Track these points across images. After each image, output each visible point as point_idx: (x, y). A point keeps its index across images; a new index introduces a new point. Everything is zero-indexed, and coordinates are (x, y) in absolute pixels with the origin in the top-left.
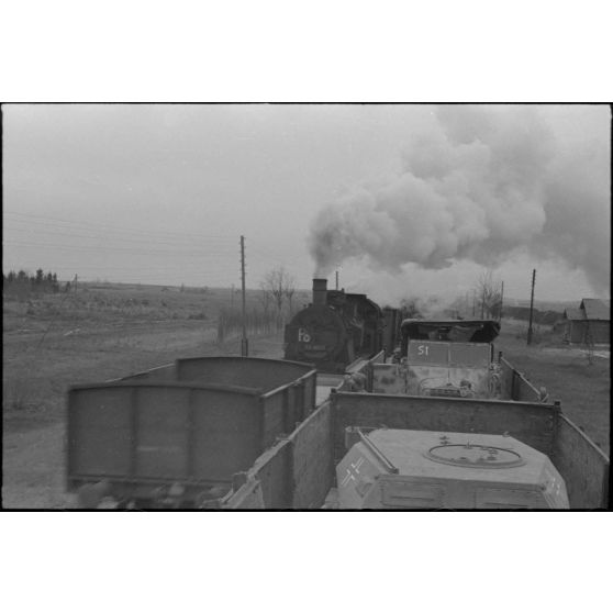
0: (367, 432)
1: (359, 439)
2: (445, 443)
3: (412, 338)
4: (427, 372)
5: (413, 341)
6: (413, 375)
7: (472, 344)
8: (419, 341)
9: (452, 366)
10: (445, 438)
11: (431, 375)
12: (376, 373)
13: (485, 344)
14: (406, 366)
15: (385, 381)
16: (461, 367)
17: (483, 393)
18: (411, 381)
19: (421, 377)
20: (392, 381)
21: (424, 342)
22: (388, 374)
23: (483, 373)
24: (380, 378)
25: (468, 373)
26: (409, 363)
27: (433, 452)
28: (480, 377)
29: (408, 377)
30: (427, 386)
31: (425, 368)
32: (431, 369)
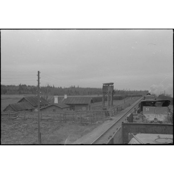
0: (135, 134)
1: (133, 137)
2: (159, 138)
3: (144, 106)
4: (149, 116)
5: (144, 107)
6: (145, 117)
7: (162, 107)
8: (146, 107)
9: (157, 114)
10: (159, 136)
11: (150, 116)
12: (134, 117)
13: (166, 107)
14: (142, 114)
15: (137, 119)
16: (159, 114)
17: (166, 122)
18: (144, 118)
19: (147, 117)
20: (139, 119)
21: (147, 107)
22: (137, 117)
23: (166, 116)
24: (135, 118)
25: (161, 116)
26: (143, 113)
27: (156, 140)
28: (165, 117)
29: (143, 117)
30: (149, 120)
31: (148, 115)
32: (150, 115)
